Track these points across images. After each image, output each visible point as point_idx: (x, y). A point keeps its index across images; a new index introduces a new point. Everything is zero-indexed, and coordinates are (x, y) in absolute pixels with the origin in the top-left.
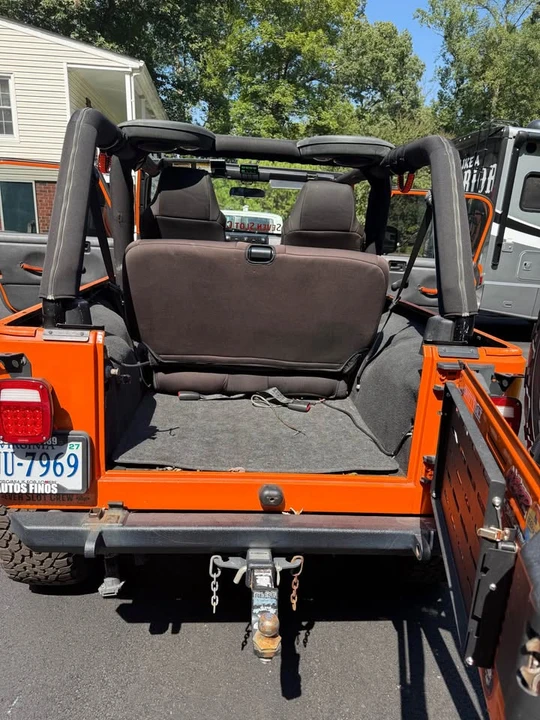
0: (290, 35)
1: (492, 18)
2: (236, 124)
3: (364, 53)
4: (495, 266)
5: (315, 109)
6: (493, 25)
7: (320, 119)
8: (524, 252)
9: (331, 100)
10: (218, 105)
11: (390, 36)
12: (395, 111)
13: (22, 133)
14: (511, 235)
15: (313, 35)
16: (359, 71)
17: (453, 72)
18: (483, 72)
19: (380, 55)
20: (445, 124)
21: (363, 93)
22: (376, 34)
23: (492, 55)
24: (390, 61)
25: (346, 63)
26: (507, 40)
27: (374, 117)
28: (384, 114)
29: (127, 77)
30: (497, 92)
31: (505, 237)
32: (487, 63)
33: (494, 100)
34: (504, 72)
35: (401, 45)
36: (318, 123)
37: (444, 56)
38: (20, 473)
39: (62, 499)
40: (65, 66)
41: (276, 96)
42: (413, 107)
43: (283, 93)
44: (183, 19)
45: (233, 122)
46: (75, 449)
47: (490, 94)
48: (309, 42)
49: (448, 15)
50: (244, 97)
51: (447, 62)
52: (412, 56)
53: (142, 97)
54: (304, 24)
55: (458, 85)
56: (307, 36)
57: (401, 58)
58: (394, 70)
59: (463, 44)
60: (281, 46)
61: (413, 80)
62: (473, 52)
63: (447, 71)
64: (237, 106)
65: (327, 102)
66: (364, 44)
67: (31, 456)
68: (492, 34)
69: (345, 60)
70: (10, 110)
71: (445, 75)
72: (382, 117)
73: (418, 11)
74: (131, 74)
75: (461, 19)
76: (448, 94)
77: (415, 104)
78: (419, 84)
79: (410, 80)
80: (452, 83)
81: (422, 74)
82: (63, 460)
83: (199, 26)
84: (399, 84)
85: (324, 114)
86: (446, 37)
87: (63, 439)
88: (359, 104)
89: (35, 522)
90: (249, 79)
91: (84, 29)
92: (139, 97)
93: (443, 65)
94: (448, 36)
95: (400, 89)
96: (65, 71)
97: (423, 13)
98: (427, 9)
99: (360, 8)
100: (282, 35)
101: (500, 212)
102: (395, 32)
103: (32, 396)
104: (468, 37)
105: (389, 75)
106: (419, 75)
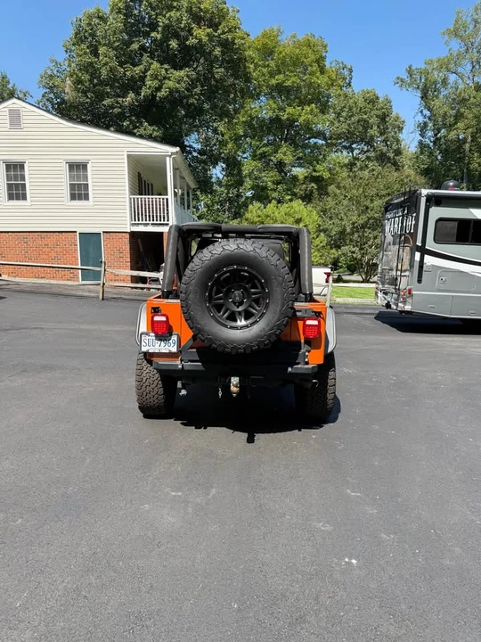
0: (290, 110)
1: (460, 81)
2: (248, 179)
3: (352, 116)
4: (420, 281)
5: (311, 164)
6: (461, 86)
7: (315, 171)
8: (439, 271)
9: (324, 155)
10: (233, 165)
11: (372, 100)
12: (382, 158)
13: (95, 199)
14: (428, 260)
15: (308, 108)
16: (348, 130)
17: (430, 125)
18: (456, 123)
19: (365, 117)
20: (426, 166)
21: (354, 146)
22: (361, 100)
23: (462, 110)
24: (373, 120)
25: (337, 125)
26: (474, 98)
27: (363, 164)
28: (372, 161)
29: (168, 159)
30: (469, 139)
31: (425, 261)
32: (459, 116)
33: (467, 146)
34: (474, 123)
35: (383, 108)
36: (314, 174)
37: (422, 112)
38: (157, 346)
39: (170, 355)
40: (126, 154)
41: (279, 156)
42: (396, 155)
43: (285, 154)
44: (206, 106)
45: (245, 177)
46: (174, 338)
47: (464, 141)
48: (304, 114)
49: (423, 80)
50: (254, 157)
51: (425, 116)
52: (394, 115)
53: (178, 169)
54: (300, 100)
55: (436, 135)
56: (303, 109)
57: (383, 118)
58: (379, 127)
59: (437, 103)
60: (282, 118)
61: (396, 133)
62: (446, 108)
63: (425, 124)
64: (248, 165)
65: (321, 157)
66: (350, 109)
67: (161, 340)
68: (460, 93)
69: (336, 122)
70: (87, 184)
71: (423, 128)
72: (370, 164)
73: (398, 78)
74: (170, 156)
75: (435, 83)
76: (427, 141)
77: (398, 152)
78: (401, 136)
79: (393, 133)
80: (430, 134)
81: (402, 128)
82: (171, 341)
83: (218, 110)
84: (383, 138)
85: (318, 167)
86: (422, 98)
87: (171, 335)
88: (351, 154)
89: (162, 362)
90: (258, 143)
91: (133, 118)
92: (175, 169)
93: (421, 119)
94: (424, 97)
95: (385, 141)
96: (126, 157)
97: (402, 80)
98: (405, 76)
99: (347, 81)
100: (282, 109)
101: (420, 245)
102: (377, 98)
103: (164, 319)
104: (441, 96)
105: (374, 131)
106: (400, 129)
